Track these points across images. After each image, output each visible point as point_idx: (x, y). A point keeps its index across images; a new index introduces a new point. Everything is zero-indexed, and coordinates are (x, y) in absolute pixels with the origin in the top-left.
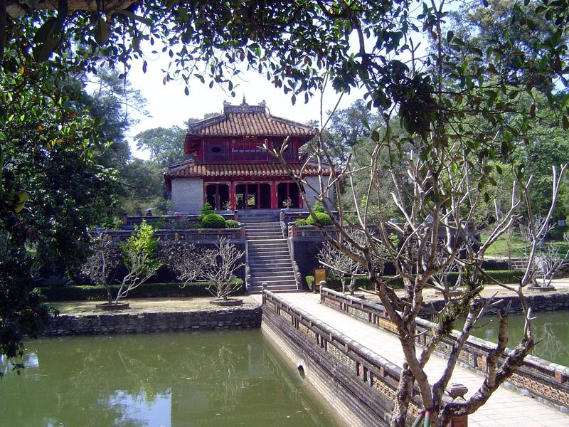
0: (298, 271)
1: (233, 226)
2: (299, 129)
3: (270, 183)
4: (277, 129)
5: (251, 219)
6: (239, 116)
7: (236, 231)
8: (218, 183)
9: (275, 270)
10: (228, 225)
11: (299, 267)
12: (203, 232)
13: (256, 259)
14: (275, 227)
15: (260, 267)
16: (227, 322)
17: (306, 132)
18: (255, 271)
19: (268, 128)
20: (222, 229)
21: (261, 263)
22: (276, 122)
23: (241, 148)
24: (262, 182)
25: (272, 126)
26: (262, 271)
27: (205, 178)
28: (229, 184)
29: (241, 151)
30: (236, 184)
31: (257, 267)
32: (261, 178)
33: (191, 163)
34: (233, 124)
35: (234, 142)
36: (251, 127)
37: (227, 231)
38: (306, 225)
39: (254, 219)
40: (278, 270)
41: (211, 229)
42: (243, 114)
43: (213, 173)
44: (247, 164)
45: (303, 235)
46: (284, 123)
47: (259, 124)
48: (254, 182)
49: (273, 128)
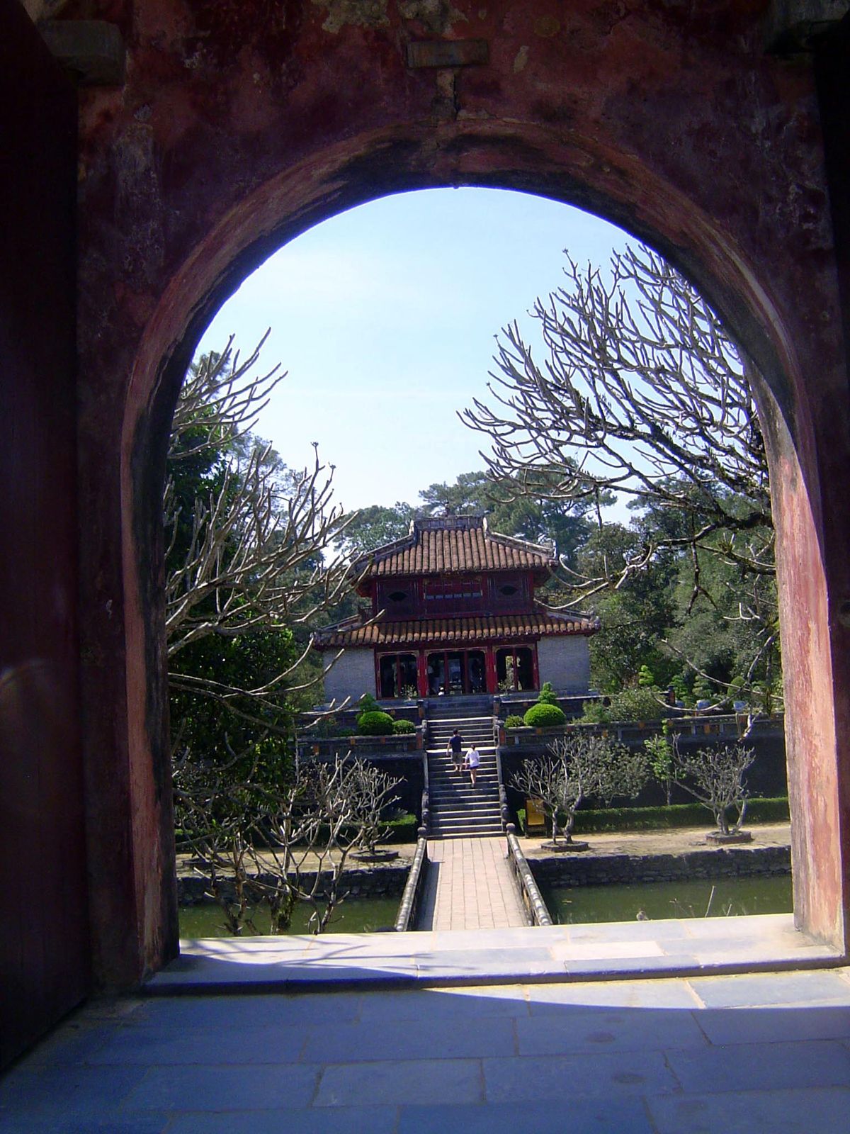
0: (505, 802)
1: (403, 731)
2: (533, 555)
3: (484, 650)
4: (496, 558)
5: (451, 712)
6: (439, 535)
7: (408, 738)
8: (398, 653)
9: (471, 800)
10: (397, 728)
11: (507, 796)
12: (356, 740)
13: (443, 782)
14: (483, 727)
15: (447, 795)
16: (363, 887)
17: (544, 560)
18: (438, 802)
19: (482, 556)
20: (387, 736)
21: (451, 788)
22: (498, 544)
23: (437, 591)
24: (470, 649)
25: (488, 552)
26: (449, 801)
27: (377, 647)
28: (416, 653)
29: (438, 597)
30: (427, 653)
31: (442, 795)
32: (468, 642)
33: (356, 621)
34: (425, 552)
35: (426, 582)
36: (454, 557)
37: (395, 738)
38: (523, 725)
39: (457, 711)
40: (475, 800)
41: (370, 737)
42: (446, 532)
43: (389, 637)
44: (447, 620)
45: (517, 741)
46: (510, 547)
47: (468, 550)
48: (456, 650)
49: (489, 557)
